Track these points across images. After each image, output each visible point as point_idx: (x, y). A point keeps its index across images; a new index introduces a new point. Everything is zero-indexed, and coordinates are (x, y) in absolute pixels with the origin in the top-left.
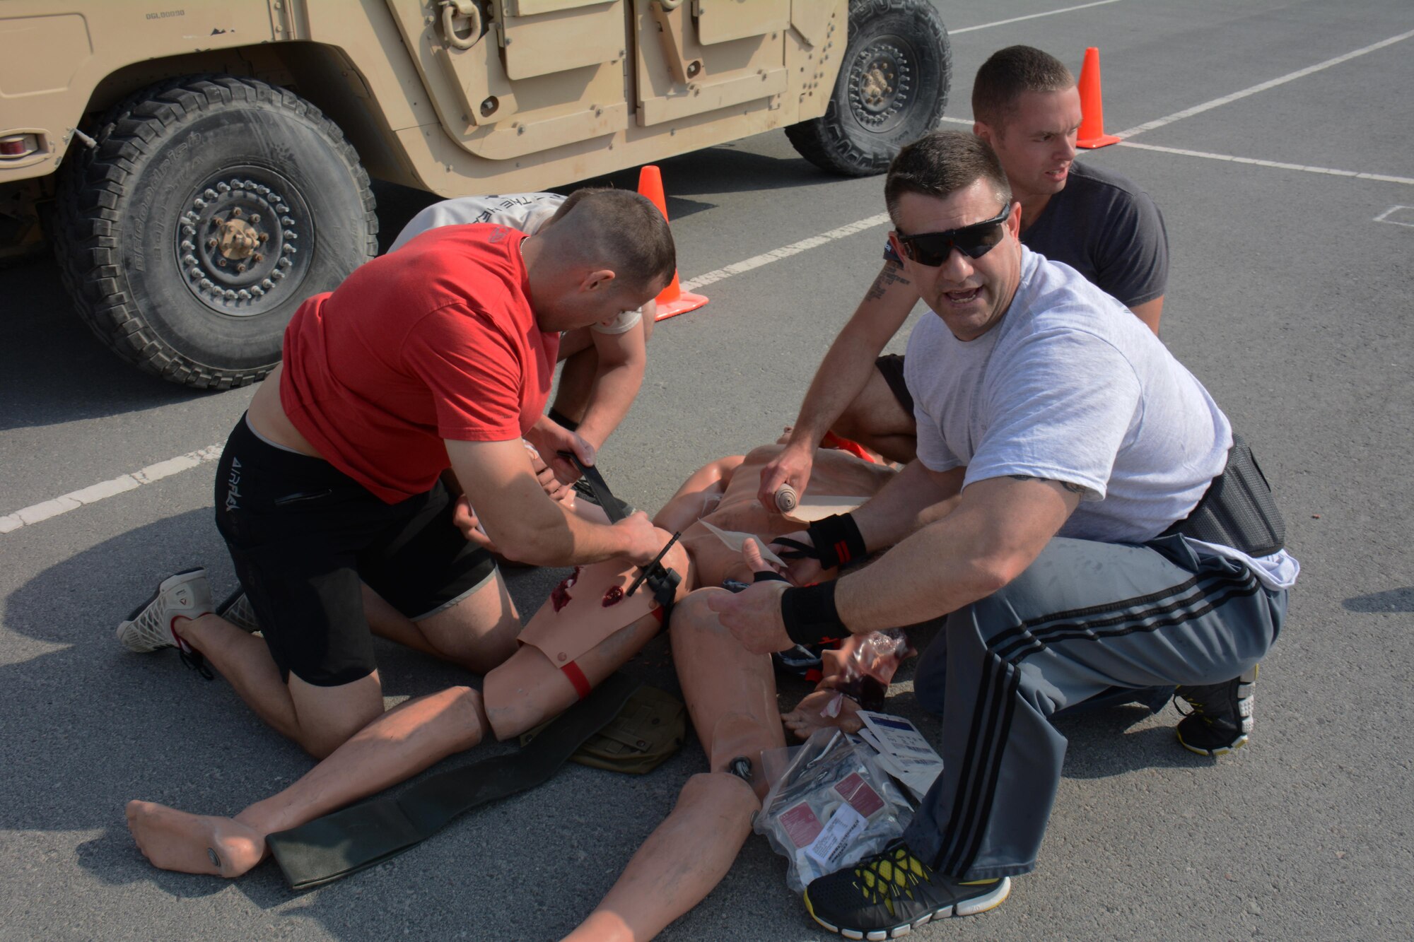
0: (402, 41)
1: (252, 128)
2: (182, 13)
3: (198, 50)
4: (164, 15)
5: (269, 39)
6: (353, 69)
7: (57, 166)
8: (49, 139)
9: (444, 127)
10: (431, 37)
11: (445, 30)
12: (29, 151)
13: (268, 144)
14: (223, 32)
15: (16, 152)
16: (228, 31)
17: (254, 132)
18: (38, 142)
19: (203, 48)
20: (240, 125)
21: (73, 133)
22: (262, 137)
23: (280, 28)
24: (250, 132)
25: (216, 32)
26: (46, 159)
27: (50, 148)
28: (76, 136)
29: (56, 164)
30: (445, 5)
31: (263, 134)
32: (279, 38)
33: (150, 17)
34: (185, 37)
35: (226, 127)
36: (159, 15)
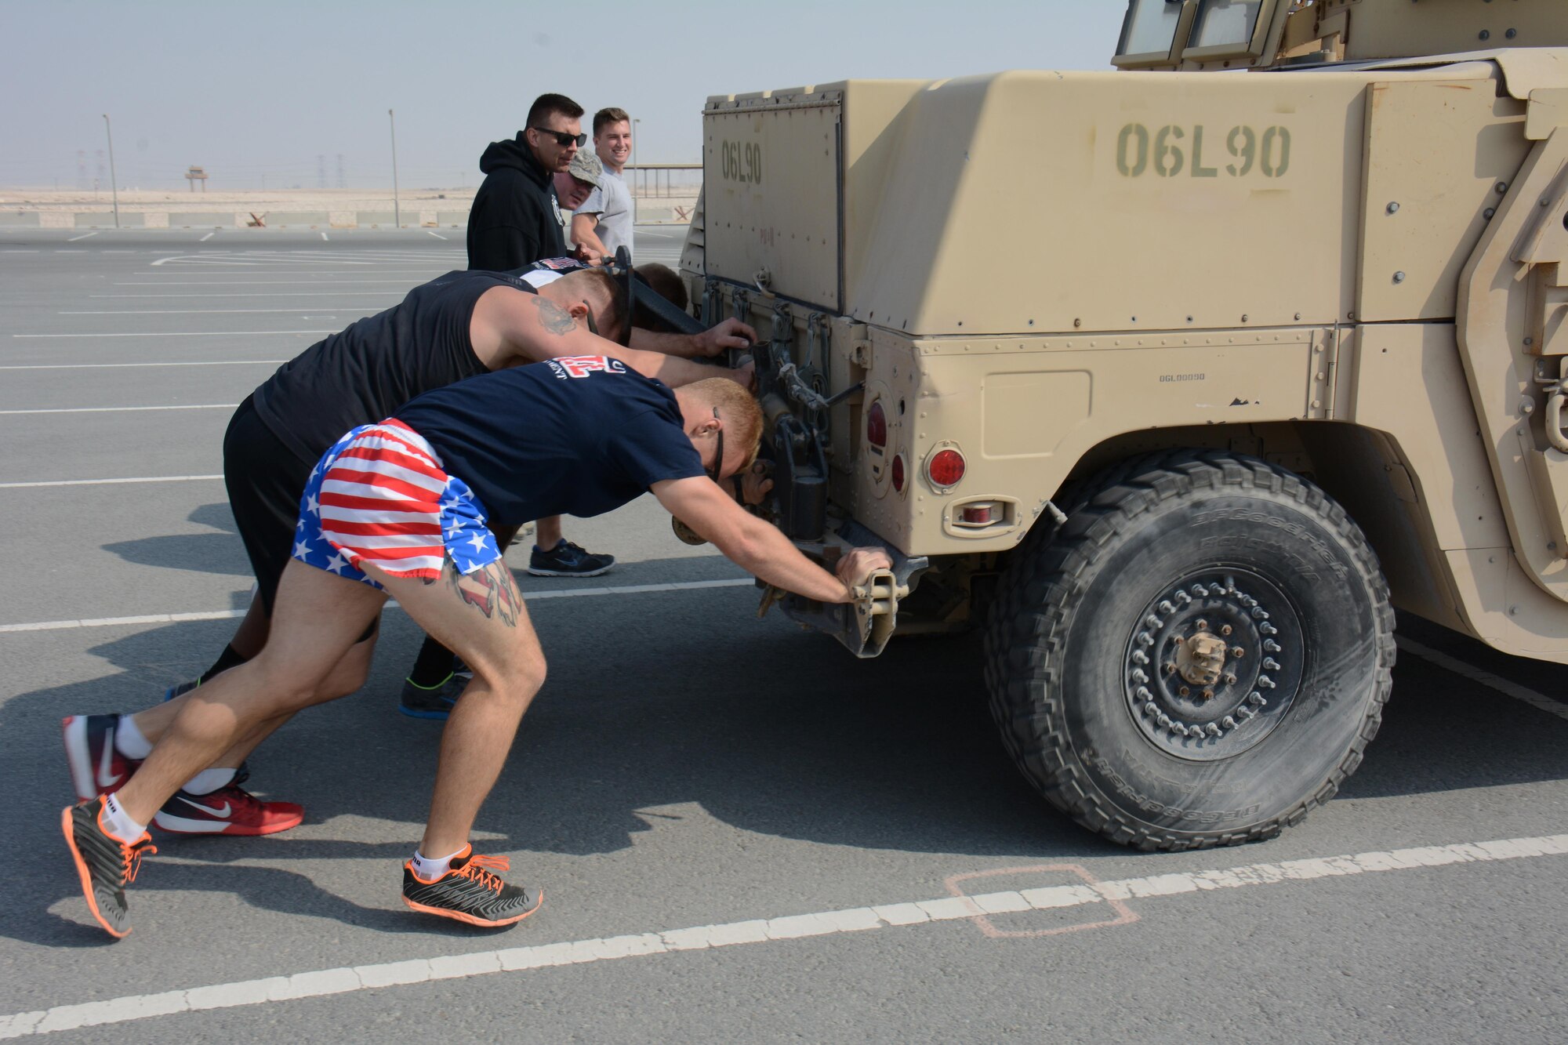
0: (1479, 433)
1: (1357, 645)
2: (1202, 377)
3: (1210, 422)
4: (1180, 377)
5: (1300, 416)
6: (1402, 464)
7: (1019, 541)
8: (1018, 510)
9: (1516, 554)
10: (1522, 432)
11: (1547, 425)
12: (992, 522)
13: (1338, 670)
14: (1246, 403)
15: (980, 521)
16: (1252, 403)
17: (1352, 649)
18: (1005, 511)
19: (1216, 420)
20: (1359, 628)
21: (1045, 506)
22: (1347, 660)
23: (1317, 404)
24: (1351, 643)
25: (1237, 402)
26: (1009, 532)
27: (1017, 520)
28: (1047, 510)
29: (1018, 539)
30: (1555, 391)
31: (1351, 660)
32: (1312, 416)
33: (1163, 379)
34: (1198, 405)
35: (1356, 610)
36: (1175, 378)
